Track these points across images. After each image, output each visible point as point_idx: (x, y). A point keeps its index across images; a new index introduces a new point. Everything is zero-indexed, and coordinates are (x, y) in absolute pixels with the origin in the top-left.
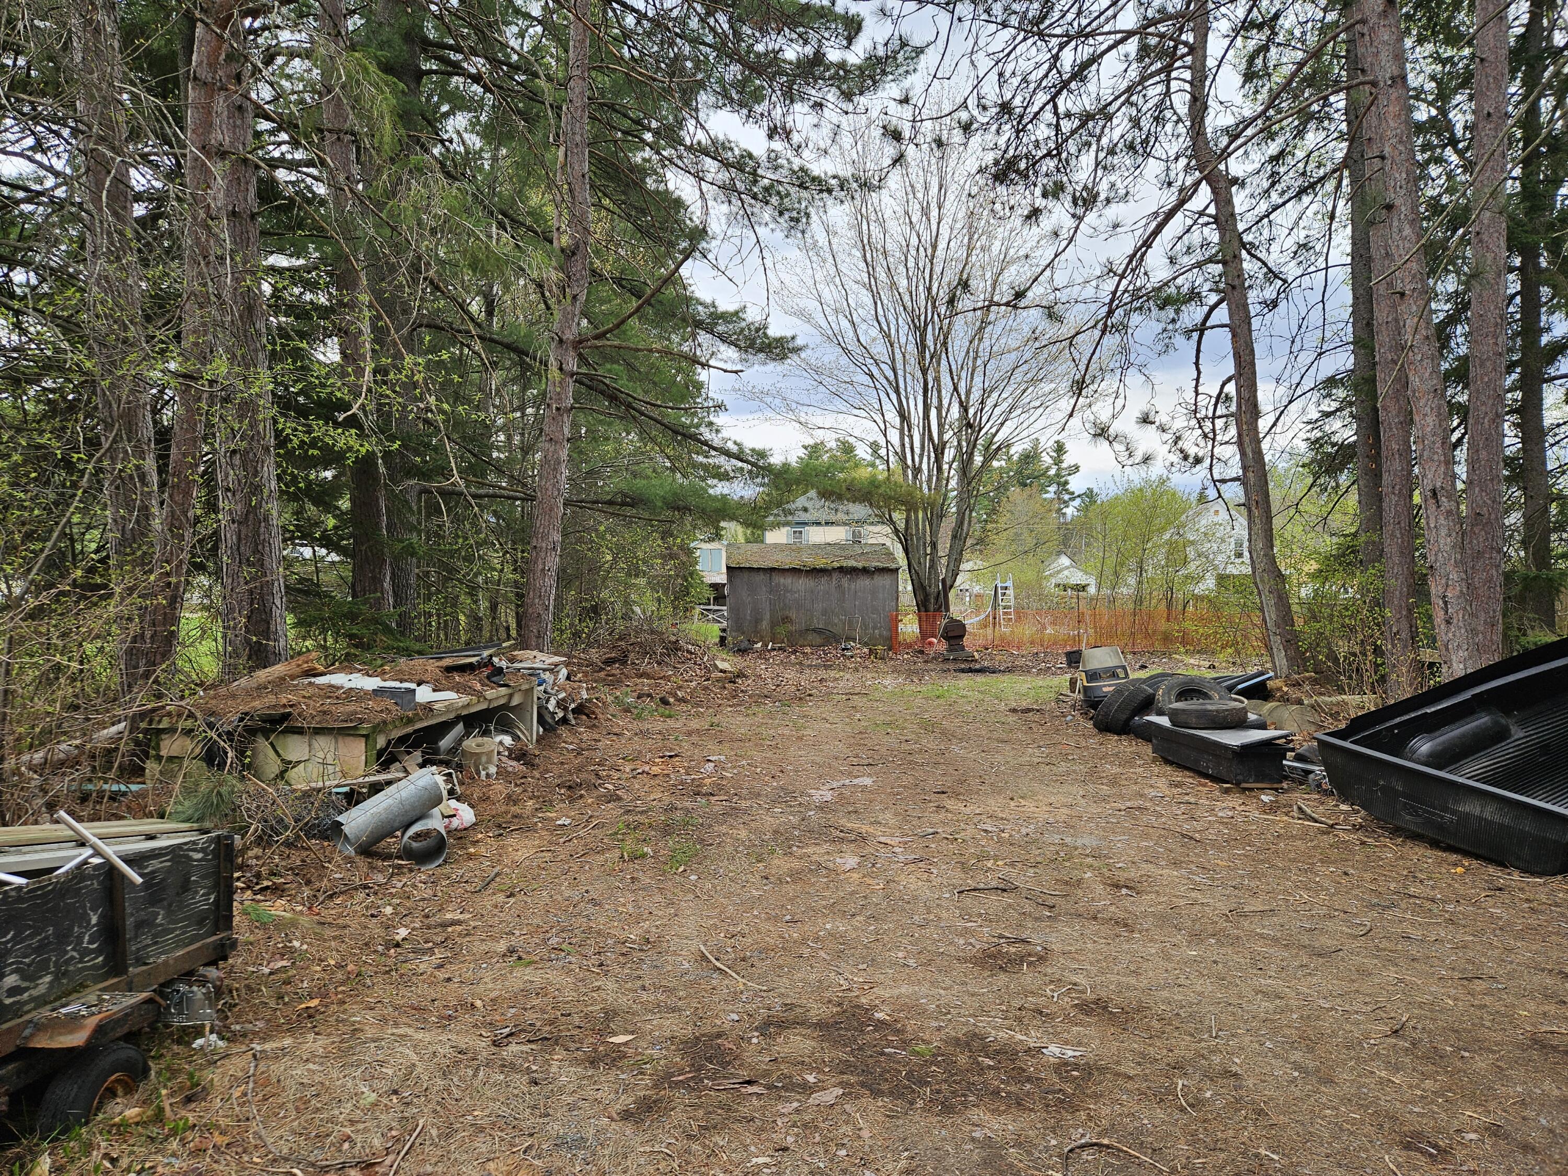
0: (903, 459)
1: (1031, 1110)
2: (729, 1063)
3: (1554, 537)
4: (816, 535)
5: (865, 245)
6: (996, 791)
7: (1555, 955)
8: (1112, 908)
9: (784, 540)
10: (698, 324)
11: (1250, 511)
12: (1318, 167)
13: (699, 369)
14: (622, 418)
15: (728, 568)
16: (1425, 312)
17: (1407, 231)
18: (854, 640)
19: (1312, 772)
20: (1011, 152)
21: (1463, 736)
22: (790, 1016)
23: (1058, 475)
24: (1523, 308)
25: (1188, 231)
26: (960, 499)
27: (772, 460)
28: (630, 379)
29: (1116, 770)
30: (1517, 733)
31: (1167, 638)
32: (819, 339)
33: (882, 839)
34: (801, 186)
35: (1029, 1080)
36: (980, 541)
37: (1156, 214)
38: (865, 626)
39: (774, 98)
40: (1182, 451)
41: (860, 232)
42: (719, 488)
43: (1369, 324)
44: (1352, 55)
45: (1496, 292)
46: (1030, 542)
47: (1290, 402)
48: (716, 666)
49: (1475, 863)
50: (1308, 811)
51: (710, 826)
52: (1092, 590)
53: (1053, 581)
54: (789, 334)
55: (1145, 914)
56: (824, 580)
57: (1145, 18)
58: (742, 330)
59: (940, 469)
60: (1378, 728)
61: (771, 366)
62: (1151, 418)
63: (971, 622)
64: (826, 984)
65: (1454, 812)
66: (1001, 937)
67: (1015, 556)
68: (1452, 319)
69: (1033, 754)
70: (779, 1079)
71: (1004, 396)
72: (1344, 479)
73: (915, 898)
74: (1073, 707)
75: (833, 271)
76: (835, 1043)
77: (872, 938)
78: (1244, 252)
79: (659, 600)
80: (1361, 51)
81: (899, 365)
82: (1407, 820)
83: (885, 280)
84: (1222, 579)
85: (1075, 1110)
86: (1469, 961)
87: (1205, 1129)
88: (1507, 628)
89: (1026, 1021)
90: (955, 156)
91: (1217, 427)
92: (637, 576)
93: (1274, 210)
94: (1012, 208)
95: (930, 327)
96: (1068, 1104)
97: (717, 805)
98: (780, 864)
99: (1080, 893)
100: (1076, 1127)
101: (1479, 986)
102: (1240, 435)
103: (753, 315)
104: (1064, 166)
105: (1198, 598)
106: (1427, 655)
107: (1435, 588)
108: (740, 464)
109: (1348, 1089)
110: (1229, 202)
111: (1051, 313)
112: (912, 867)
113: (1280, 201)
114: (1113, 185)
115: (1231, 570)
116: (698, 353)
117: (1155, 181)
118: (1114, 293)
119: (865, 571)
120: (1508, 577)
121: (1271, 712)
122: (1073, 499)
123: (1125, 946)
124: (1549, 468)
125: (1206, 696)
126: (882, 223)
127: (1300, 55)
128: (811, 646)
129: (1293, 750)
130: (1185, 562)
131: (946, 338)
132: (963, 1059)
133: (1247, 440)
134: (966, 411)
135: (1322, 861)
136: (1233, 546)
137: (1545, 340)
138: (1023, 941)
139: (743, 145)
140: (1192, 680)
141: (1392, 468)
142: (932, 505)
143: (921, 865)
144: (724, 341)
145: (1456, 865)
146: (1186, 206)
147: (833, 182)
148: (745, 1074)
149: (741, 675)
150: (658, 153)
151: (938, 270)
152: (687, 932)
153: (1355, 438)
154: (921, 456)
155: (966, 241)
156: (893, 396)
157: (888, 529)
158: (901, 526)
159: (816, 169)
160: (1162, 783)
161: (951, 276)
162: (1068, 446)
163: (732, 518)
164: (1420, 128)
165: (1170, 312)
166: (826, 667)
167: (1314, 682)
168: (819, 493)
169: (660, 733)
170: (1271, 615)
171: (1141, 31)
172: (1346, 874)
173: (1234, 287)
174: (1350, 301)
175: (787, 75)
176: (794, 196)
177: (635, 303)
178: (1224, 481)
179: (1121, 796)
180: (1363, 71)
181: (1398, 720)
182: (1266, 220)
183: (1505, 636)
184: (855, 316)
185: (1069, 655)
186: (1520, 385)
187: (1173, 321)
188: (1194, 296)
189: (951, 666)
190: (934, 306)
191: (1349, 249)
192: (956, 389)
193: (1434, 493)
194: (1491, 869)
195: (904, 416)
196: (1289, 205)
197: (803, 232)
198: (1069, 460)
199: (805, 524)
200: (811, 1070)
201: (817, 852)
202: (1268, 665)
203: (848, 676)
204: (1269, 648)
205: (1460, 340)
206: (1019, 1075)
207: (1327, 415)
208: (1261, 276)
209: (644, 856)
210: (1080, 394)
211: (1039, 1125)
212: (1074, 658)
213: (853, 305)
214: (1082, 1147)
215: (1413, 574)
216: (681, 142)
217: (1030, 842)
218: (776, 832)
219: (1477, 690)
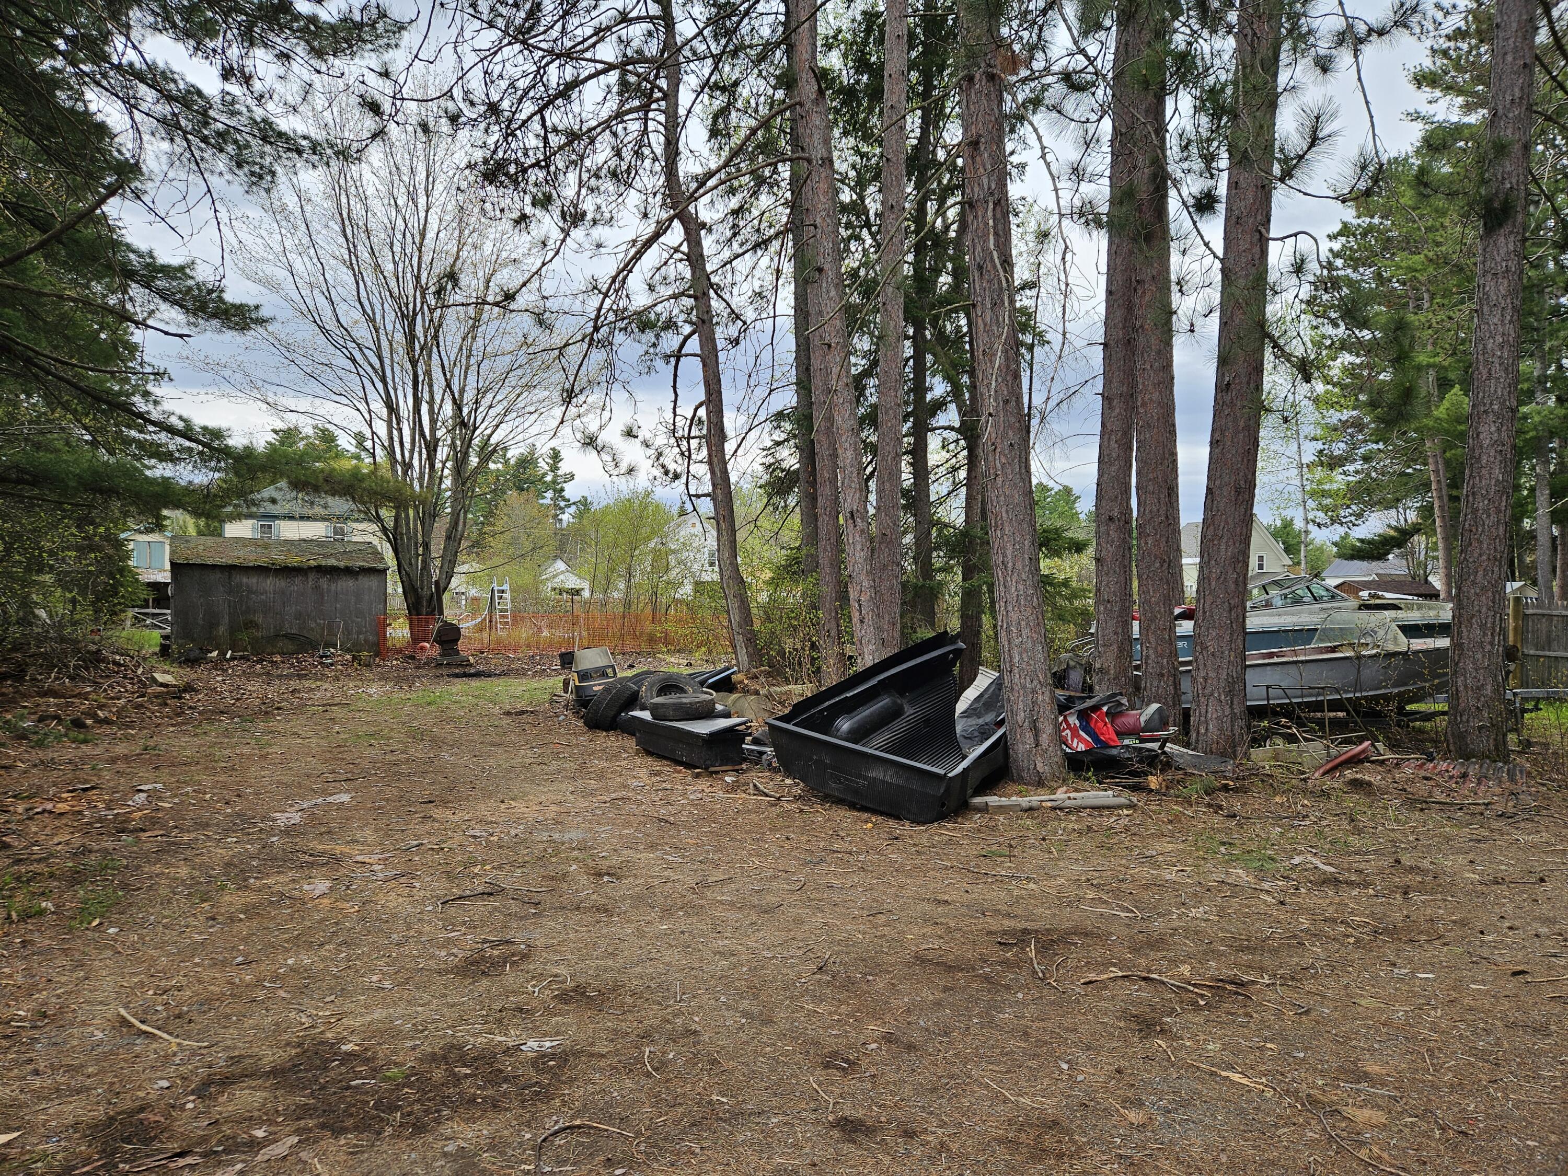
0: (391, 453)
1: (506, 1109)
2: (153, 1139)
3: (935, 554)
4: (290, 531)
5: (345, 220)
6: (487, 795)
7: (932, 886)
8: (594, 897)
9: (248, 534)
10: (129, 274)
11: (718, 524)
12: (770, 227)
13: (132, 328)
14: (17, 375)
15: (173, 564)
16: (845, 364)
17: (833, 293)
18: (335, 647)
19: (765, 753)
20: (501, 154)
21: (872, 714)
22: (235, 1069)
23: (554, 482)
24: (915, 368)
25: (666, 263)
26: (455, 499)
27: (230, 442)
28: (32, 329)
29: (604, 764)
30: (909, 710)
31: (652, 640)
32: (290, 313)
33: (359, 858)
34: (264, 139)
35: (506, 1080)
36: (476, 544)
37: (634, 242)
38: (347, 631)
39: (229, 36)
40: (663, 466)
41: (339, 204)
42: (160, 470)
43: (808, 369)
44: (794, 133)
45: (896, 354)
46: (528, 546)
47: (750, 430)
48: (154, 680)
49: (880, 819)
50: (761, 787)
51: (138, 867)
52: (586, 594)
53: (550, 585)
54: (252, 302)
55: (623, 898)
56: (297, 580)
57: (625, 55)
58: (190, 289)
59: (432, 466)
60: (813, 711)
61: (229, 335)
62: (634, 433)
63: (466, 626)
64: (284, 1025)
65: (865, 778)
66: (485, 941)
67: (512, 559)
68: (867, 373)
69: (525, 755)
70: (219, 1143)
71: (498, 398)
72: (792, 500)
73: (395, 916)
74: (566, 707)
75: (306, 240)
76: (292, 1089)
77: (344, 965)
78: (712, 293)
79: (74, 601)
80: (801, 130)
81: (386, 354)
82: (833, 787)
83: (369, 260)
84: (699, 586)
85: (549, 1098)
86: (875, 900)
87: (667, 1089)
88: (904, 626)
89: (506, 1022)
90: (443, 145)
91: (692, 447)
92: (40, 571)
93: (736, 258)
94: (502, 210)
95: (419, 318)
96: (543, 1095)
97: (150, 840)
98: (232, 900)
99: (565, 886)
100: (550, 1116)
101: (881, 919)
102: (710, 455)
103: (204, 274)
104: (552, 179)
105: (677, 601)
106: (849, 650)
107: (852, 594)
108: (187, 444)
109: (783, 1026)
110: (699, 244)
111: (540, 320)
112: (393, 884)
113: (741, 251)
114: (599, 207)
115: (706, 577)
116: (129, 306)
117: (635, 210)
118: (599, 310)
119: (348, 571)
120: (904, 585)
121: (734, 702)
122: (569, 506)
123: (605, 931)
124: (932, 499)
125: (683, 691)
126: (364, 200)
127: (753, 123)
128: (282, 654)
129: (750, 735)
130: (667, 570)
131: (437, 331)
132: (438, 1074)
133: (715, 460)
134: (460, 409)
135: (771, 831)
136: (706, 555)
137: (929, 397)
138: (508, 942)
139: (191, 79)
140: (670, 676)
141: (825, 491)
142: (423, 503)
143: (402, 880)
144: (165, 299)
145: (867, 822)
146: (661, 239)
147: (304, 143)
148: (175, 1146)
149: (189, 688)
150: (74, 64)
151: (427, 259)
152: (99, 996)
153: (797, 466)
154: (412, 452)
155: (456, 233)
156: (380, 385)
157: (374, 527)
158: (390, 524)
159: (285, 124)
160: (643, 773)
161: (440, 267)
162: (563, 454)
163: (177, 505)
164: (844, 208)
165: (650, 336)
166: (300, 677)
167: (768, 674)
168: (290, 483)
169: (70, 762)
170: (736, 617)
171: (623, 65)
172: (788, 839)
173: (703, 322)
174: (794, 349)
175: (246, 14)
176: (255, 149)
177: (38, 237)
178: (698, 496)
179: (608, 789)
180: (803, 149)
181: (827, 704)
182: (728, 266)
183: (902, 634)
184: (333, 293)
185: (562, 656)
186: (913, 432)
187: (654, 345)
188: (670, 325)
189: (445, 672)
190: (423, 296)
191: (793, 304)
192: (448, 385)
193: (852, 513)
194: (891, 823)
195: (392, 408)
196: (747, 256)
197: (268, 191)
198: (564, 468)
199: (275, 517)
200: (260, 1123)
201: (277, 881)
202: (734, 662)
203: (326, 686)
204: (734, 647)
205: (873, 390)
206: (497, 1077)
207: (778, 444)
208: (726, 315)
209: (42, 912)
210: (569, 403)
211: (515, 1123)
212: (567, 660)
213: (330, 281)
214: (555, 1133)
215: (839, 582)
216: (106, 58)
217: (519, 842)
218: (228, 865)
219: (882, 677)
